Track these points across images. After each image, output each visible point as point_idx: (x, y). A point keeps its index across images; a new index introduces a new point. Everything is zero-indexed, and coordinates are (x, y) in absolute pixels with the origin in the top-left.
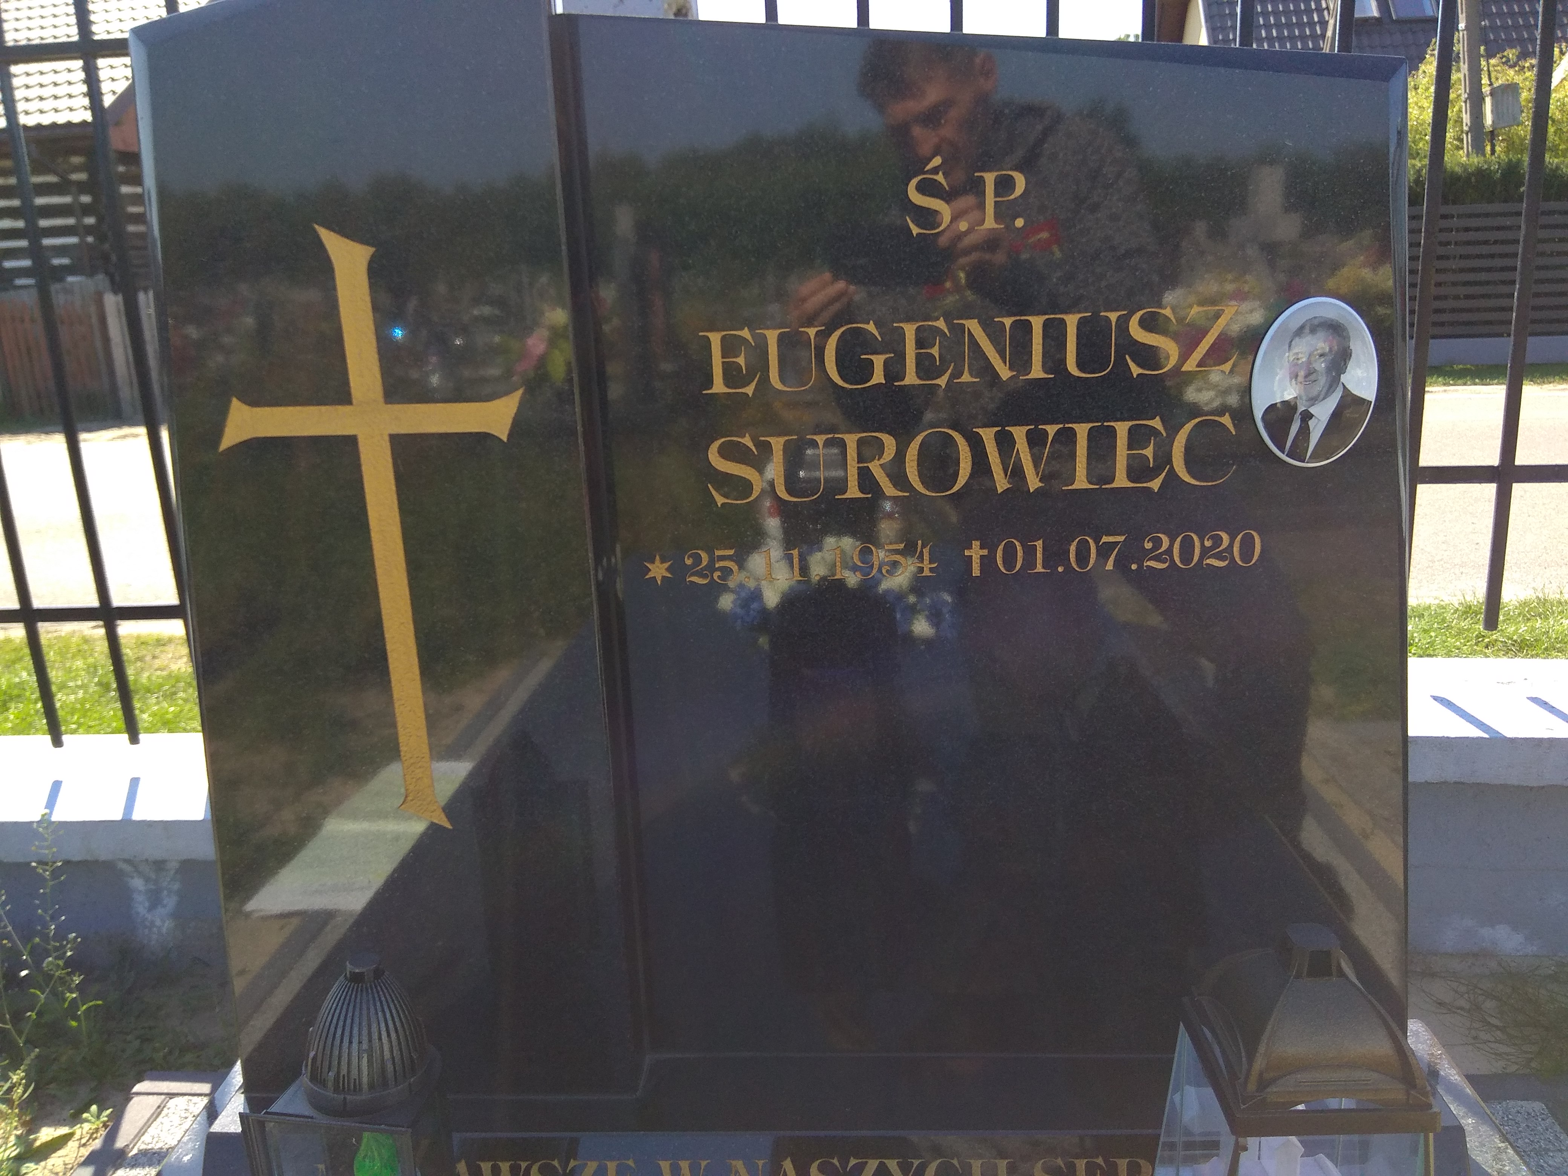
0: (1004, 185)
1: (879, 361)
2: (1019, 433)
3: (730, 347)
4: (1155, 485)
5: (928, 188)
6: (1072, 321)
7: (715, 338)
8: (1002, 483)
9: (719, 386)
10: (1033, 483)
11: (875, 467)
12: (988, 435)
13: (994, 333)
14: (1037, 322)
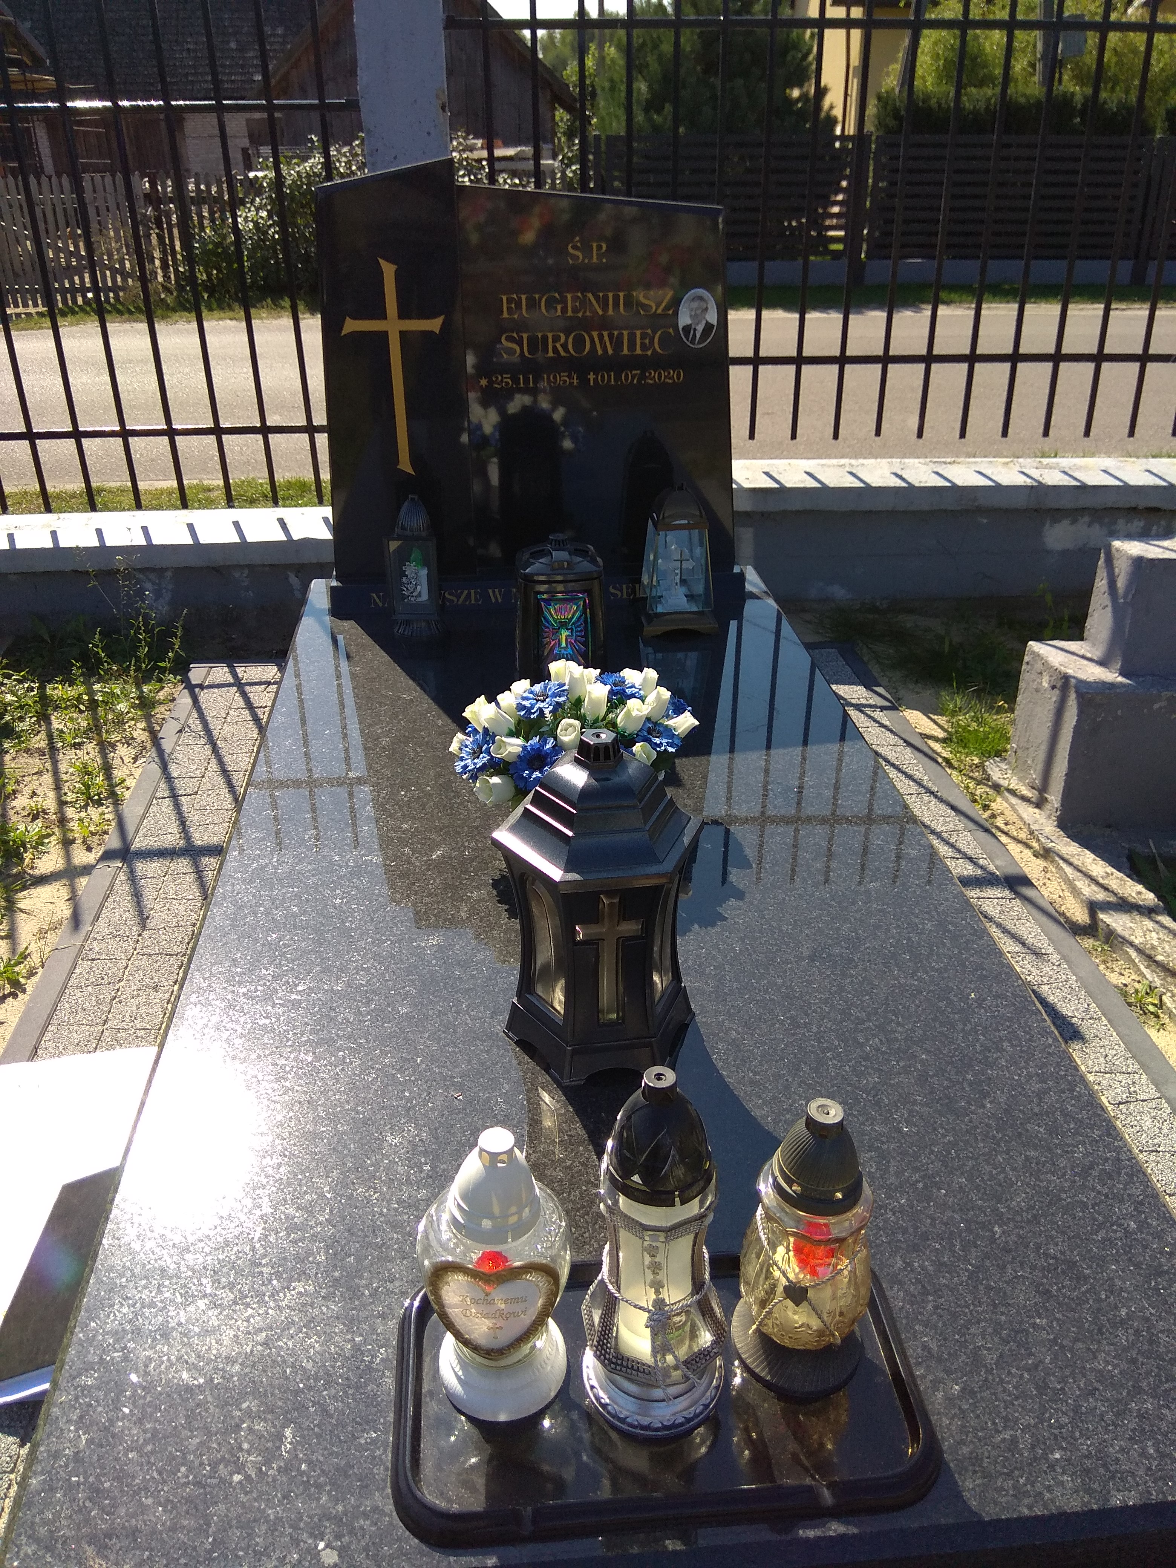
0: (599, 248)
1: (559, 307)
2: (605, 334)
3: (509, 301)
4: (649, 353)
5: (575, 247)
6: (621, 295)
7: (504, 298)
8: (600, 352)
9: (505, 315)
10: (610, 352)
11: (558, 345)
12: (595, 334)
13: (597, 298)
14: (610, 295)
